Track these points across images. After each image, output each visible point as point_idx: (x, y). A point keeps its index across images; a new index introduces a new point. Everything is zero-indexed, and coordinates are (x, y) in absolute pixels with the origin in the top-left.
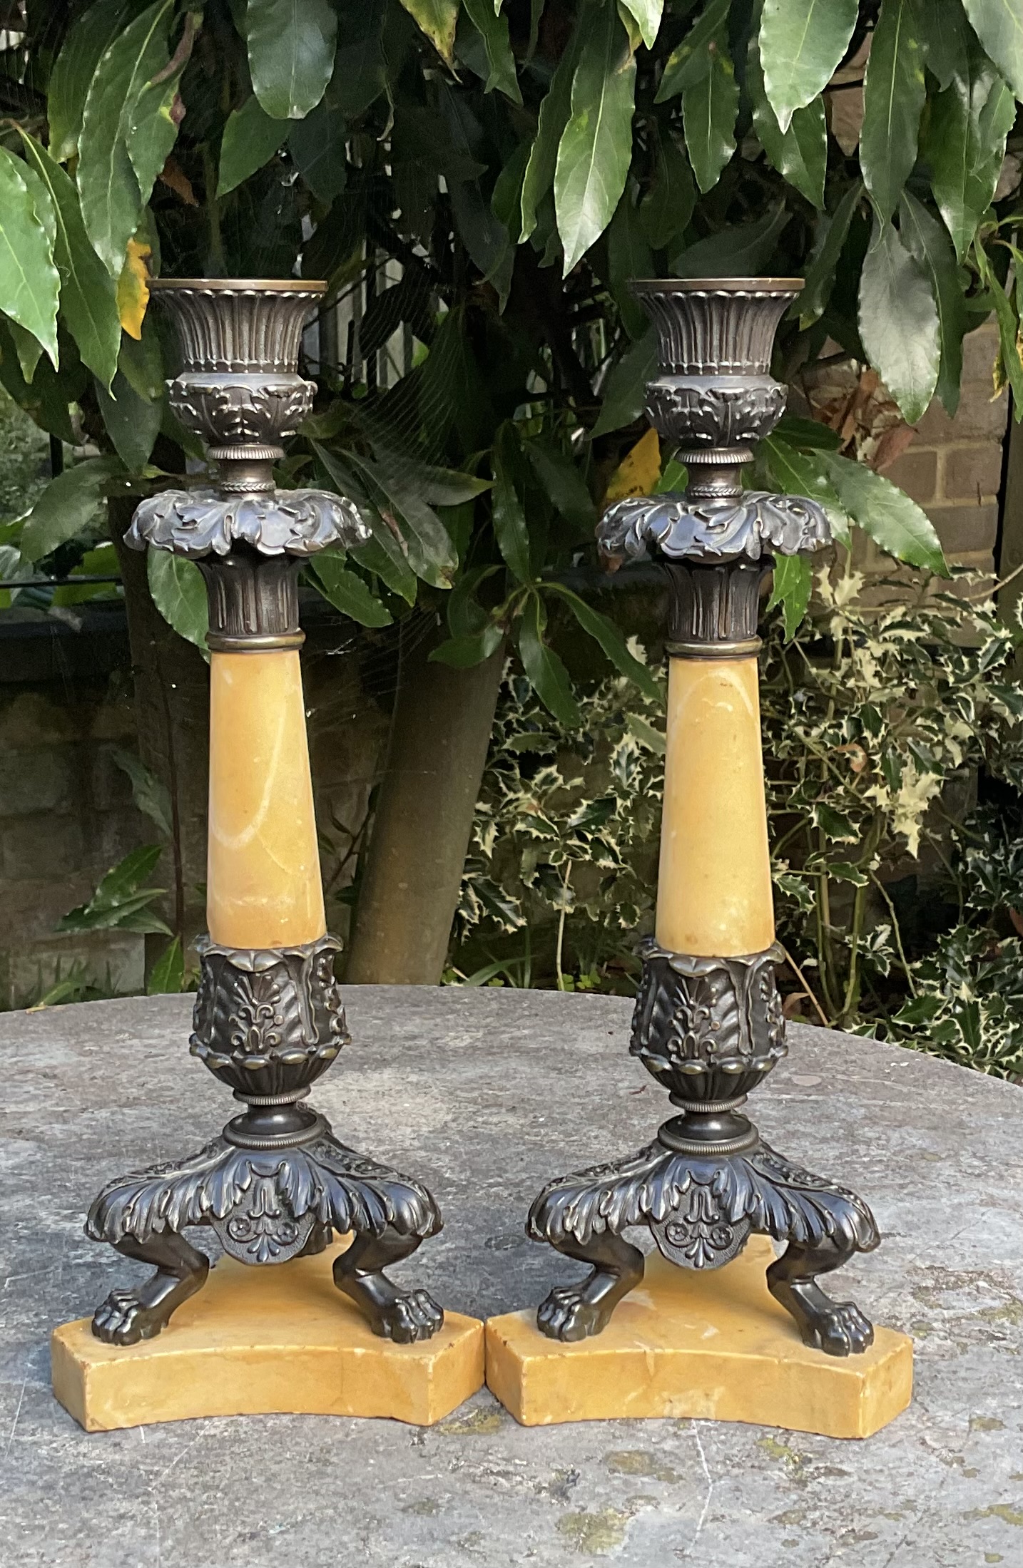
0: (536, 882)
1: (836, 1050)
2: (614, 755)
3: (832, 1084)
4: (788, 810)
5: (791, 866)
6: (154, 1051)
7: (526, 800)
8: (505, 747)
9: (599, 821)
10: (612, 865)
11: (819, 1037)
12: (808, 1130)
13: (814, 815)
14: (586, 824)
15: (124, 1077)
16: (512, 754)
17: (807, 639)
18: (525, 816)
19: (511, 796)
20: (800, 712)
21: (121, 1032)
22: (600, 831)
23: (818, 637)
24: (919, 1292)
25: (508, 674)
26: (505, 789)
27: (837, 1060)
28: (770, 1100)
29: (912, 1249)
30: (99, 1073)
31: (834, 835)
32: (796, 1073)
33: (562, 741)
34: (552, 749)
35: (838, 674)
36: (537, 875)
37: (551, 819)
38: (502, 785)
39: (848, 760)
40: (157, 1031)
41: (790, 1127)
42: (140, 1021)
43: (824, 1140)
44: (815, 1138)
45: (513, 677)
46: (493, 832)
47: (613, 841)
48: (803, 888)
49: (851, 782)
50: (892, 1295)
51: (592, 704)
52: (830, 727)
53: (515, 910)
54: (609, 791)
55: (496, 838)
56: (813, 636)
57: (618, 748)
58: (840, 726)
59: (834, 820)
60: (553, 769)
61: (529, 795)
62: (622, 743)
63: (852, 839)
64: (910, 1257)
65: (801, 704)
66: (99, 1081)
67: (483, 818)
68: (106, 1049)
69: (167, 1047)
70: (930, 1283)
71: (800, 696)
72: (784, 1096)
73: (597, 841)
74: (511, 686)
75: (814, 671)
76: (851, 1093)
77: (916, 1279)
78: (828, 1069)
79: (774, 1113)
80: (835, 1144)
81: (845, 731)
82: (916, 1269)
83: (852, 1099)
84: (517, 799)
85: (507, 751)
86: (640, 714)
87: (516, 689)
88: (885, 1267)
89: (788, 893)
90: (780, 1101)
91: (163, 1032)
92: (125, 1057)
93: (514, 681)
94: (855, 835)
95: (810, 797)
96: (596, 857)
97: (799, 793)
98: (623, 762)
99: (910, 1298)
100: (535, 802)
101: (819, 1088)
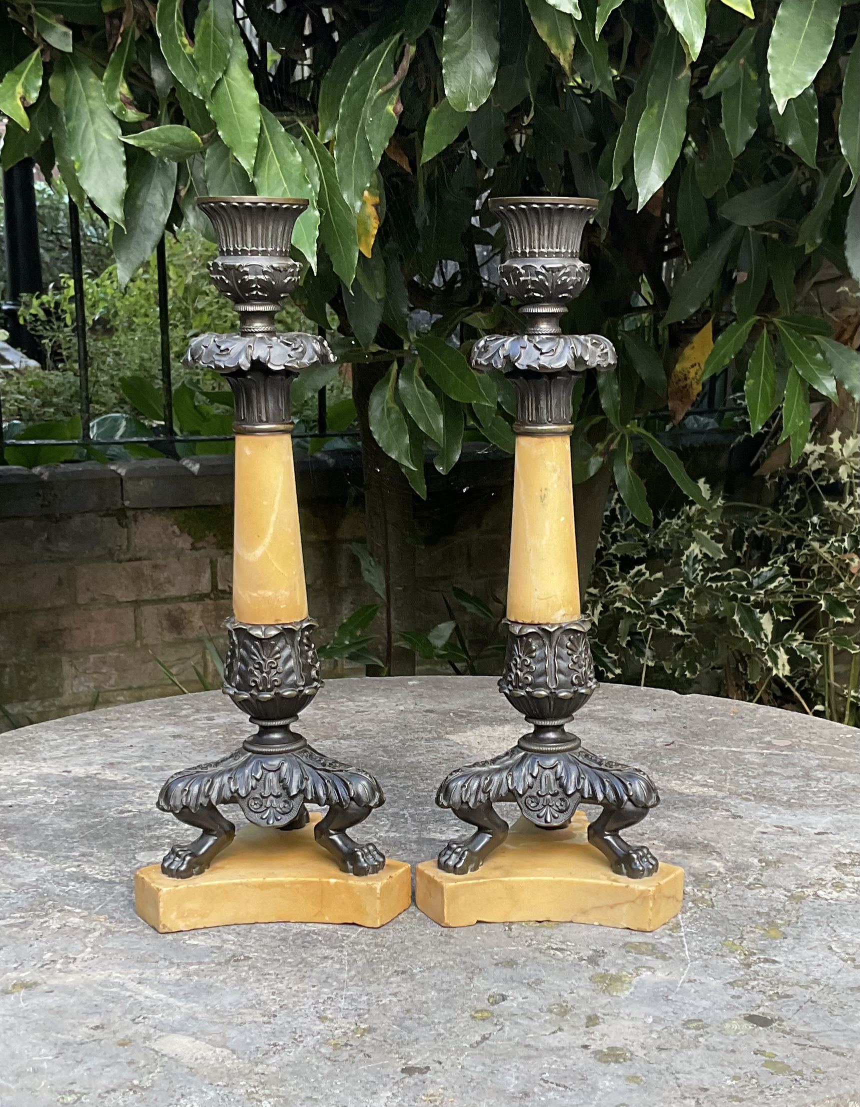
0: (629, 644)
2: (684, 558)
4: (805, 599)
5: (805, 638)
6: (361, 709)
7: (623, 587)
8: (610, 551)
9: (673, 603)
10: (680, 632)
13: (822, 602)
14: (663, 603)
15: (342, 723)
16: (615, 556)
17: (824, 483)
18: (621, 598)
19: (613, 583)
20: (815, 531)
21: (342, 697)
22: (673, 609)
23: (832, 481)
24: (840, 866)
25: (616, 503)
26: (609, 580)
27: (804, 732)
28: (756, 753)
29: (838, 842)
30: (326, 720)
31: (837, 616)
32: (774, 738)
33: (649, 548)
34: (643, 554)
35: (844, 506)
36: (629, 638)
37: (639, 600)
38: (608, 578)
39: (848, 564)
40: (364, 698)
42: (354, 691)
43: (789, 777)
45: (619, 505)
46: (600, 608)
47: (681, 616)
48: (813, 653)
49: (850, 580)
50: (821, 867)
51: (670, 523)
52: (837, 541)
53: (614, 662)
54: (679, 582)
55: (601, 612)
56: (828, 480)
57: (687, 553)
58: (843, 541)
59: (837, 607)
60: (643, 567)
61: (625, 583)
62: (691, 549)
63: (849, 620)
64: (837, 846)
65: (816, 525)
66: (326, 725)
67: (593, 599)
68: (332, 706)
69: (370, 707)
70: (848, 861)
71: (815, 519)
72: (766, 751)
73: (670, 615)
74: (618, 512)
75: (826, 503)
76: (811, 751)
77: (839, 859)
78: (797, 737)
80: (795, 780)
81: (846, 544)
82: (840, 853)
83: (811, 755)
84: (617, 586)
85: (612, 554)
86: (704, 530)
87: (621, 514)
88: (820, 851)
89: (803, 656)
90: (762, 754)
91: (368, 699)
92: (344, 712)
93: (620, 508)
94: (851, 616)
95: (820, 590)
96: (669, 627)
97: (812, 587)
98: (691, 563)
99: (834, 870)
100: (628, 588)
101: (789, 748)
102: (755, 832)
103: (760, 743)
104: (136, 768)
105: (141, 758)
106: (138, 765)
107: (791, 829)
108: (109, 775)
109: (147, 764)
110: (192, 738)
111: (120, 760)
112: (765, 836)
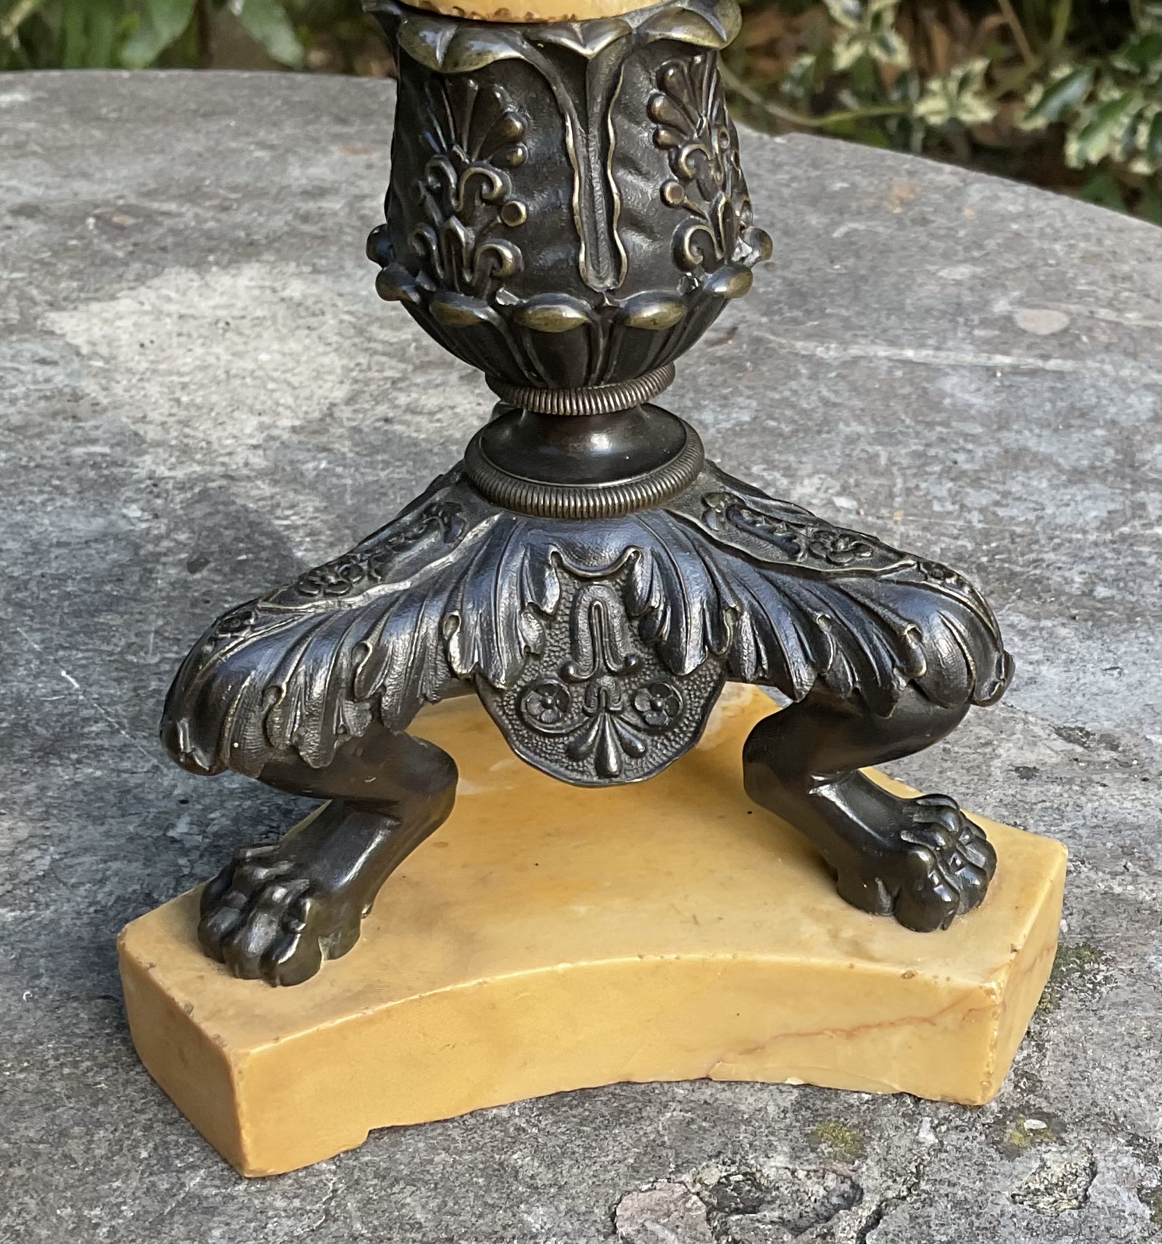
1: (1095, 249)
3: (1089, 330)
11: (1063, 217)
12: (1043, 448)
27: (1097, 274)
28: (973, 368)
32: (1020, 302)
41: (1008, 438)
43: (1077, 476)
44: (1061, 470)
72: (1000, 359)
76: (1127, 353)
78: (1082, 295)
79: (978, 401)
80: (1097, 487)
83: (1128, 371)
90: (990, 371)
101: (1065, 341)
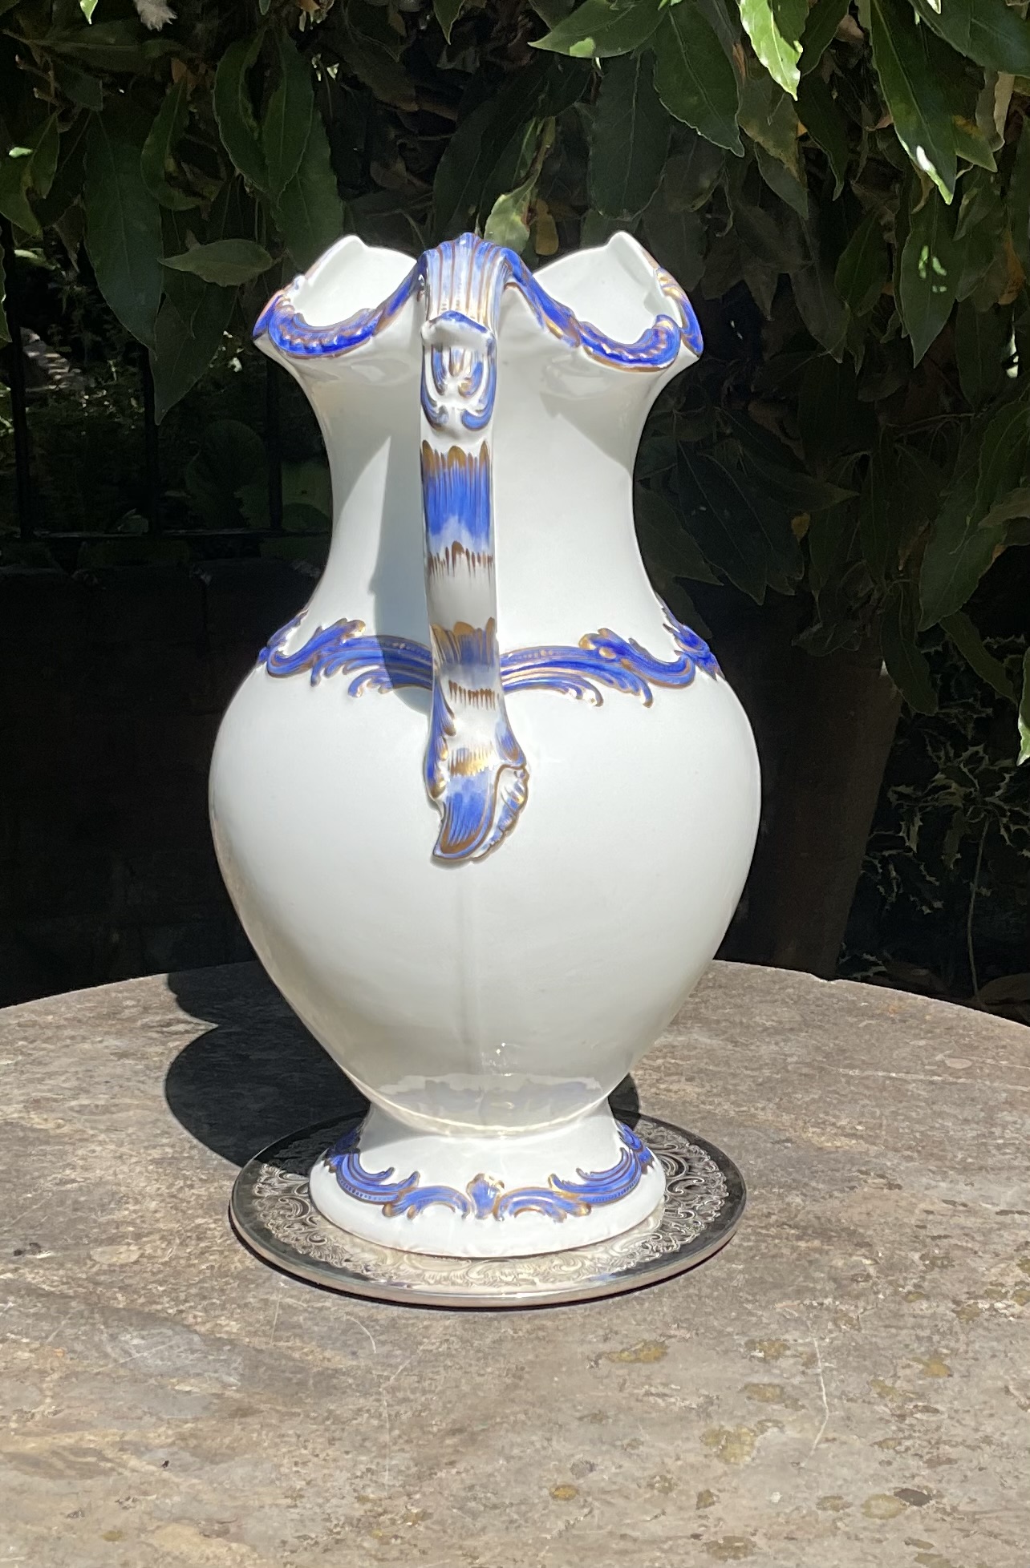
102: (917, 1211)
103: (929, 1064)
104: (71, 1109)
105: (78, 1091)
106: (73, 1103)
107: (965, 1205)
108: (36, 1120)
109: (86, 1102)
110: (144, 1057)
111: (49, 1095)
112: (931, 1217)
